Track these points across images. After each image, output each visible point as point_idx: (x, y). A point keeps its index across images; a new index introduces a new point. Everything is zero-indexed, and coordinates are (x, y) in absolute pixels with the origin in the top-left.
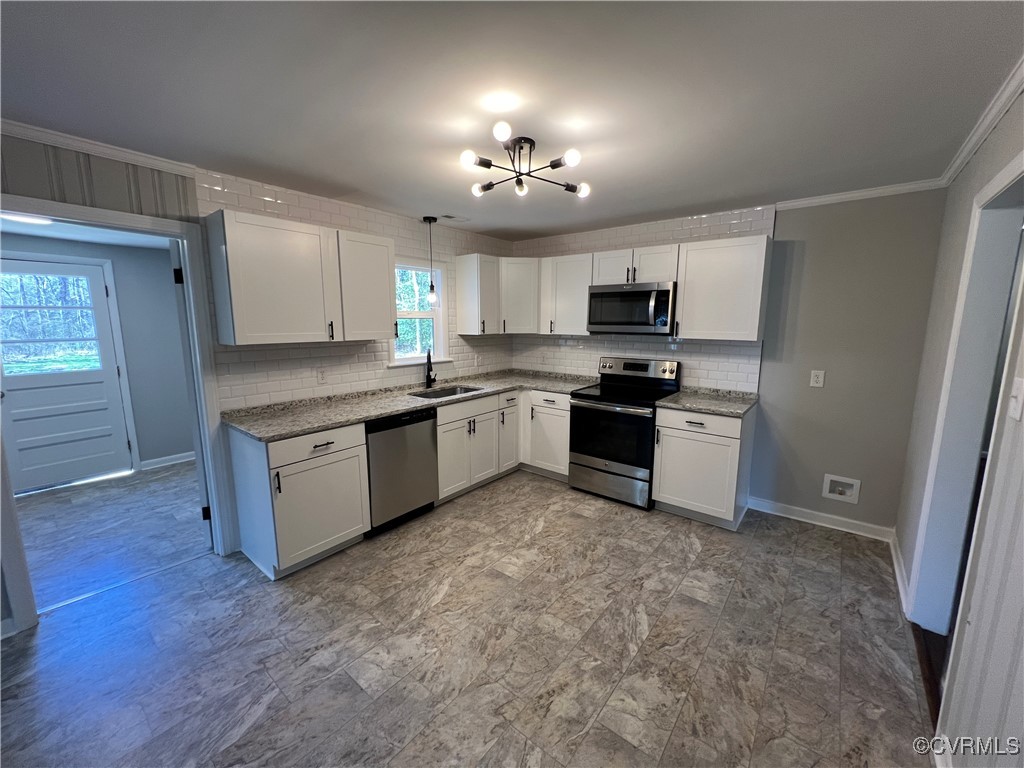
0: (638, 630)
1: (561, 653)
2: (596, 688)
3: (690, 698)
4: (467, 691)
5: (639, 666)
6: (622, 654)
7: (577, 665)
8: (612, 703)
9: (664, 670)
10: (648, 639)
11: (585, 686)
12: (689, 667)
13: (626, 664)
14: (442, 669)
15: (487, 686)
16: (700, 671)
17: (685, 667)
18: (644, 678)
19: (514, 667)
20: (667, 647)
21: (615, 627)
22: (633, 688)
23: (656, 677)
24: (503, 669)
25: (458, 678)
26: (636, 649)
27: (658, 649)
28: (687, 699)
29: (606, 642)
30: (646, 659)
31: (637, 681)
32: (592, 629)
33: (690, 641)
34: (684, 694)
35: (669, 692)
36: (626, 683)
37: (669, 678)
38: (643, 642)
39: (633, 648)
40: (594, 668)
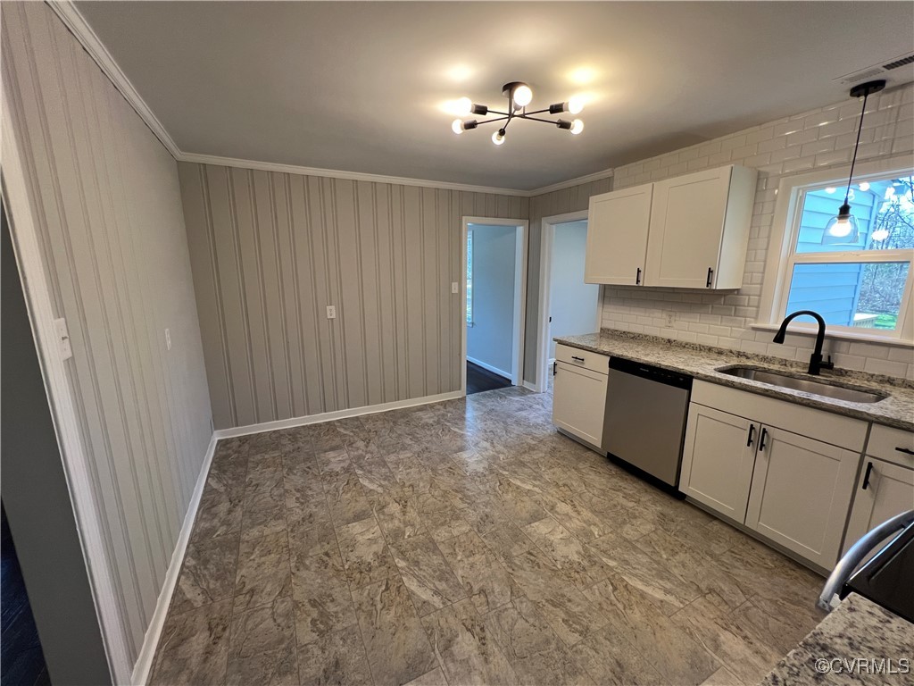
0: (415, 580)
1: (428, 522)
2: (390, 526)
3: (341, 568)
4: (509, 578)
5: (384, 557)
6: (402, 554)
7: (413, 525)
8: (377, 528)
9: (370, 570)
10: (401, 580)
11: (396, 522)
12: (358, 588)
13: (393, 550)
14: (536, 567)
15: (509, 593)
16: (348, 593)
17: (360, 586)
18: (375, 553)
19: (524, 622)
20: (384, 588)
21: (427, 565)
22: (375, 543)
23: (369, 560)
24: (524, 611)
25: (524, 576)
26: (399, 565)
27: (388, 579)
28: (343, 566)
29: (419, 550)
30: (387, 565)
31: (378, 548)
32: (436, 548)
33: (374, 612)
34: (346, 567)
35: (355, 559)
36: (382, 542)
37: (363, 568)
38: (401, 574)
39: (402, 564)
40: (404, 533)
